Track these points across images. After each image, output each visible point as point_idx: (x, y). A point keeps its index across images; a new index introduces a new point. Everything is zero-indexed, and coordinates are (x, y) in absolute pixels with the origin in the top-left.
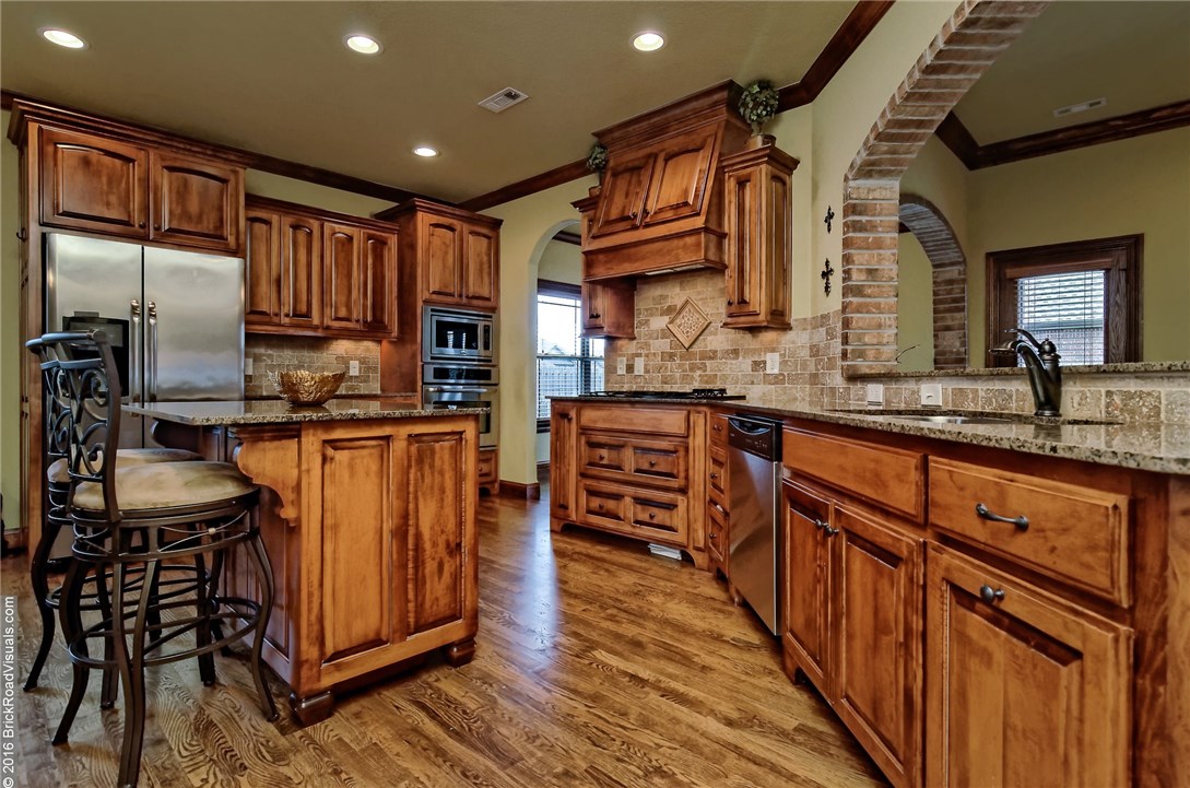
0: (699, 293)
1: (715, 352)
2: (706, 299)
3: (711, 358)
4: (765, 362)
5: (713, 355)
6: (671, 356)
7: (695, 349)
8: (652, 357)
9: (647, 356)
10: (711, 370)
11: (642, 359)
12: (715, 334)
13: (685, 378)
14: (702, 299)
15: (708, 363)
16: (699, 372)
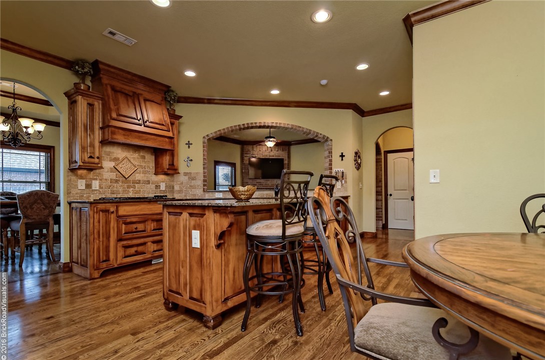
0: (132, 155)
1: (140, 181)
2: (135, 158)
3: (137, 183)
4: (160, 186)
5: (139, 182)
6: (117, 181)
7: (130, 179)
8: (103, 181)
9: (101, 180)
10: (138, 188)
11: (98, 181)
12: (140, 173)
13: (124, 191)
14: (133, 158)
15: (136, 185)
16: (132, 189)
